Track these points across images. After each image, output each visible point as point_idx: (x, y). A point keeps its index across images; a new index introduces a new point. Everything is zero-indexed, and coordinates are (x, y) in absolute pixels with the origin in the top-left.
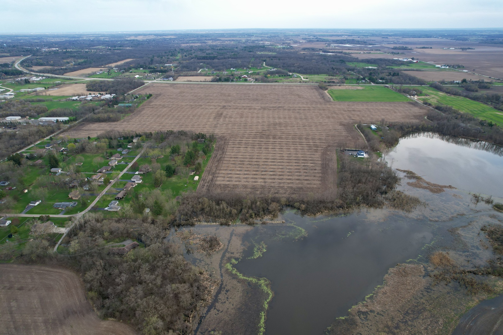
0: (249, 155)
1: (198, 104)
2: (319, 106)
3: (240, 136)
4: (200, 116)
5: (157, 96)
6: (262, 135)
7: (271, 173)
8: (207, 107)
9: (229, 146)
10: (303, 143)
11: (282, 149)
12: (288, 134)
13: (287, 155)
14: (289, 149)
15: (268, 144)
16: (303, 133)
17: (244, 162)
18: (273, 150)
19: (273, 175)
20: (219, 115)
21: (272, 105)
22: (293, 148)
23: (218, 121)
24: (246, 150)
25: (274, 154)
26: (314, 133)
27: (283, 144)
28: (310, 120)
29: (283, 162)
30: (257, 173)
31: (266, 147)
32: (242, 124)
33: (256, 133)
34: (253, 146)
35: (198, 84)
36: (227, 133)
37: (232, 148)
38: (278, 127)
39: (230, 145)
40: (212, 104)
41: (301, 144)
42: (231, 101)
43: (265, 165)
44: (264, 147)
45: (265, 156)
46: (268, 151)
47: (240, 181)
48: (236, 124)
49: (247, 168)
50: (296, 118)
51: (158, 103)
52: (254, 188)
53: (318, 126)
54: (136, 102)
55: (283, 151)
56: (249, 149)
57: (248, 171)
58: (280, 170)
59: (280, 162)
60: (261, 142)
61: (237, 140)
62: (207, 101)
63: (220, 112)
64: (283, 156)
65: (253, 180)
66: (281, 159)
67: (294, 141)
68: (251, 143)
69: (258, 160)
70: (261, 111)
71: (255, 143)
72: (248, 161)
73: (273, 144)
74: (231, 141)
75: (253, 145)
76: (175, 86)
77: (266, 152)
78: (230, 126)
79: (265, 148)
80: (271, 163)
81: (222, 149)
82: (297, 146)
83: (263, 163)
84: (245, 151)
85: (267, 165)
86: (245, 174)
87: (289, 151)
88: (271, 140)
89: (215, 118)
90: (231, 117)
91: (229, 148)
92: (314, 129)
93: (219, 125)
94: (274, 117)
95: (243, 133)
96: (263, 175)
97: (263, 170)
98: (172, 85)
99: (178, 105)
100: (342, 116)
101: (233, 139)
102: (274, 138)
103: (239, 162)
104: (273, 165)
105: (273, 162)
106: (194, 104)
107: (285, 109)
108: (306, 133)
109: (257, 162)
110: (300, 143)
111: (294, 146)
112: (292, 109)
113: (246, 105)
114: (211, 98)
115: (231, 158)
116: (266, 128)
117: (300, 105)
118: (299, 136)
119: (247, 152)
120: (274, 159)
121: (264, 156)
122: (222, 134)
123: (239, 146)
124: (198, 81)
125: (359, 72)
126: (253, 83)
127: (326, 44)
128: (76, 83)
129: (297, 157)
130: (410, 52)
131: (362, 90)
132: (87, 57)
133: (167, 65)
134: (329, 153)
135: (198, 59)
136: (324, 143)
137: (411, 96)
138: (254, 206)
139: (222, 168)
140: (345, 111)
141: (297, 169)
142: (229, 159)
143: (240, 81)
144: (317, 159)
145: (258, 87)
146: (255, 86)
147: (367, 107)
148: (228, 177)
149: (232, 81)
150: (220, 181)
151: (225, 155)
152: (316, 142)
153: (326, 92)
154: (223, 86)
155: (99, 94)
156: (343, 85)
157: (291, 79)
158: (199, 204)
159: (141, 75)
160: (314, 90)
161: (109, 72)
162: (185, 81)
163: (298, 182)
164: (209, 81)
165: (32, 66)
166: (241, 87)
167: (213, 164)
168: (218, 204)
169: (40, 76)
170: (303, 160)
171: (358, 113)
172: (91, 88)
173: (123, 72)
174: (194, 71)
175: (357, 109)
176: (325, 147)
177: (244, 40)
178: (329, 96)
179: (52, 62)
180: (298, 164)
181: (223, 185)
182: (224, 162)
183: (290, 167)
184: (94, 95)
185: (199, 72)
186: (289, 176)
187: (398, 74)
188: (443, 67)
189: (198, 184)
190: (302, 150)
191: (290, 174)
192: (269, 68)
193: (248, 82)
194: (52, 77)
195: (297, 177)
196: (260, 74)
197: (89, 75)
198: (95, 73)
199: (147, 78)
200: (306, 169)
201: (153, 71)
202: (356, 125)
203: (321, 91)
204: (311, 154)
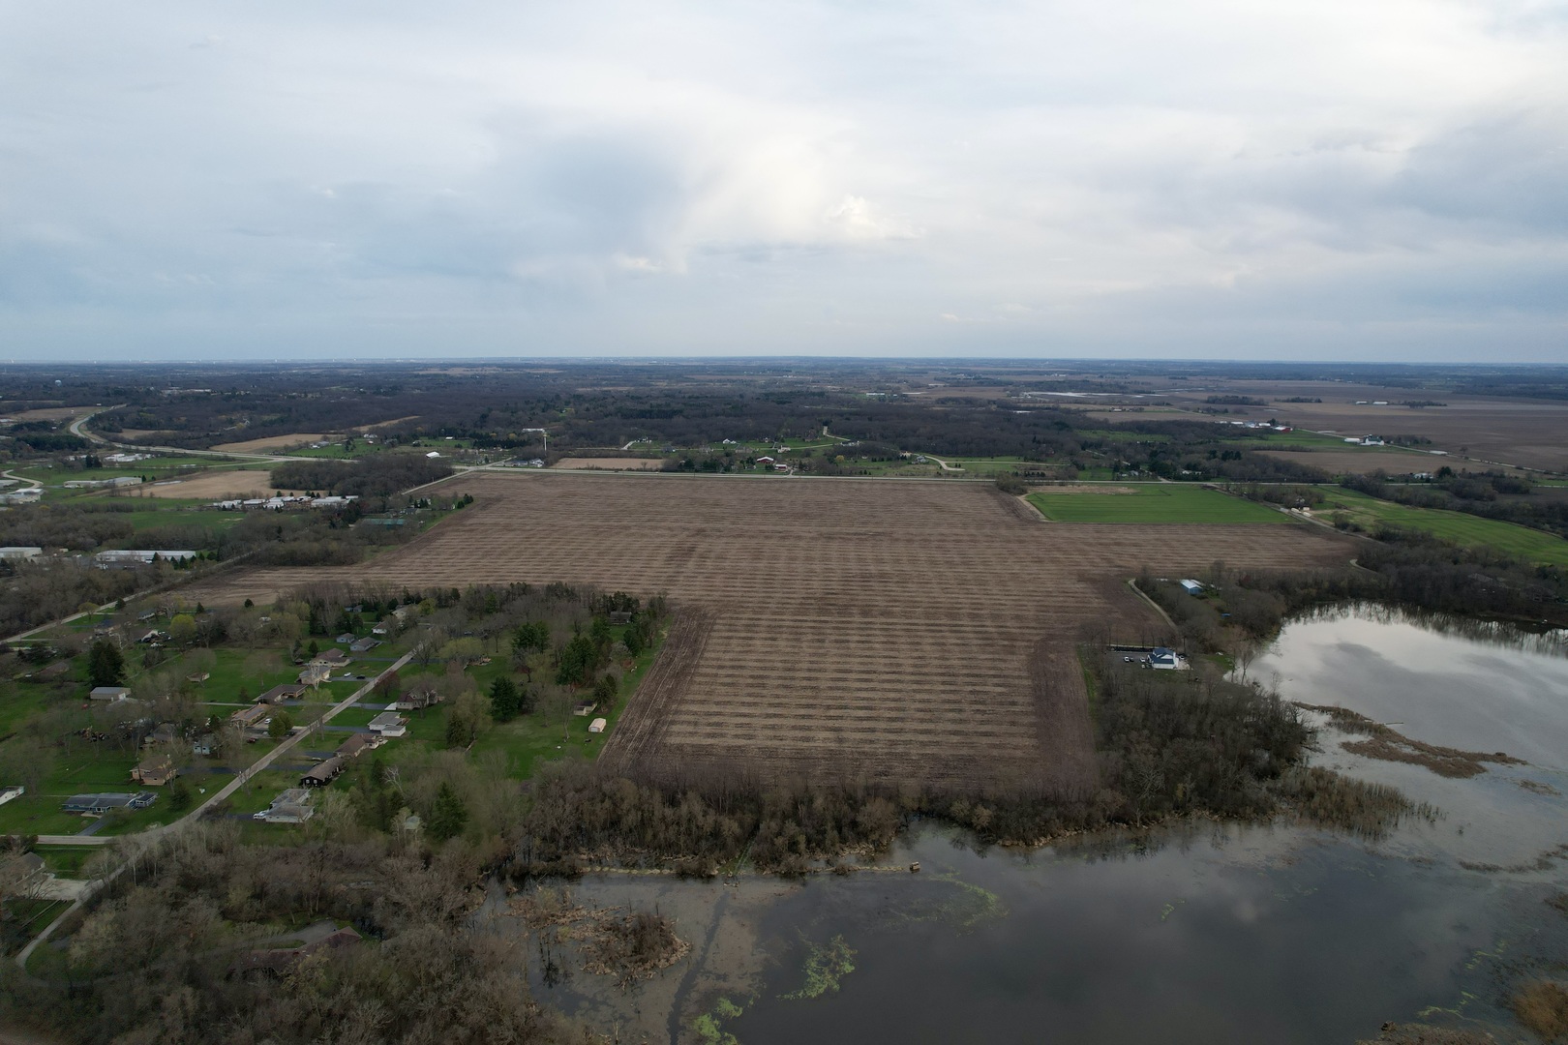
0: (781, 661)
1: (616, 524)
2: (1003, 531)
3: (752, 607)
4: (620, 555)
5: (488, 503)
6: (825, 604)
7: (861, 713)
8: (647, 531)
9: (712, 634)
10: (963, 629)
11: (893, 643)
12: (911, 604)
13: (911, 662)
14: (918, 643)
15: (847, 629)
16: (960, 601)
17: (765, 681)
18: (862, 645)
19: (869, 719)
20: (684, 553)
21: (853, 530)
22: (931, 641)
23: (679, 566)
24: (771, 646)
25: (866, 656)
26: (998, 602)
27: (895, 630)
28: (981, 568)
29: (899, 681)
30: (811, 712)
31: (837, 637)
32: (758, 577)
33: (803, 601)
34: (796, 635)
35: (623, 477)
36: (709, 598)
37: (726, 641)
38: (877, 586)
39: (719, 631)
40: (663, 524)
41: (955, 632)
42: (723, 518)
43: (838, 689)
44: (833, 638)
45: (839, 663)
46: (848, 648)
47: (750, 737)
48: (739, 576)
49: (778, 696)
50: (933, 562)
51: (488, 521)
52: (801, 757)
53: (1009, 583)
54: (420, 517)
55: (898, 650)
56: (784, 643)
57: (779, 705)
58: (892, 705)
59: (889, 681)
60: (824, 625)
61: (741, 619)
62: (647, 517)
63: (689, 545)
64: (899, 665)
65: (799, 734)
66: (894, 673)
67: (932, 622)
68: (788, 627)
69: (813, 675)
70: (820, 542)
71: (801, 627)
72: (780, 678)
73: (862, 629)
74: (721, 621)
75: (797, 633)
76: (548, 479)
77: (842, 652)
78: (718, 581)
79: (836, 641)
80: (858, 685)
81: (692, 642)
82: (943, 637)
83: (830, 684)
84: (769, 649)
85: (844, 689)
86: (768, 716)
87: (917, 650)
88: (857, 619)
89: (670, 559)
90: (721, 557)
91: (714, 641)
92: (994, 592)
93: (681, 579)
94: (861, 560)
95: (761, 599)
96: (831, 718)
97: (830, 702)
98: (538, 478)
99: (554, 526)
100: (1081, 557)
101: (728, 615)
102: (865, 614)
103: (750, 681)
104: (866, 690)
105: (866, 680)
106: (607, 523)
107: (897, 540)
108: (969, 601)
109: (809, 679)
110: (954, 628)
111: (932, 637)
112: (918, 538)
113: (771, 528)
114: (660, 509)
115: (721, 667)
116: (835, 586)
117: (942, 530)
118: (948, 608)
119: (776, 652)
120: (868, 672)
121: (833, 663)
122: (692, 600)
123: (749, 635)
124: (621, 470)
125: (1117, 451)
126: (790, 476)
127: (1005, 390)
128: (242, 469)
129: (947, 667)
130: (1261, 410)
131: (1134, 494)
132: (290, 409)
133: (529, 430)
134: (1052, 656)
135: (625, 416)
136: (1033, 628)
137: (1290, 508)
138: (802, 810)
139: (689, 697)
140: (1090, 545)
141: (948, 701)
142: (714, 671)
143: (751, 471)
144: (1017, 673)
145: (808, 485)
146: (797, 482)
147: (1157, 536)
148: (709, 725)
149: (727, 470)
150: (680, 735)
151: (701, 658)
152: (1006, 627)
153: (1021, 498)
154: (699, 482)
155: (307, 495)
156: (1073, 484)
157: (909, 467)
158: (603, 801)
159: (447, 453)
160: (985, 495)
161: (348, 443)
162: (580, 469)
163: (955, 739)
164: (655, 468)
165: (120, 428)
166: (754, 485)
167: (658, 684)
168: (672, 802)
169: (137, 451)
170: (968, 675)
171: (1134, 550)
172: (283, 480)
173: (393, 445)
174: (611, 445)
175: (1126, 539)
176: (1037, 638)
177: (761, 380)
178: (1035, 509)
179: (184, 419)
180: (952, 688)
181: (693, 746)
182: (698, 679)
183: (926, 696)
184: (289, 499)
185: (625, 448)
186: (922, 721)
187: (1238, 456)
188: (1368, 443)
189: (602, 742)
190: (962, 648)
191: (928, 716)
192: (839, 441)
193: (777, 474)
194: (173, 456)
195: (951, 727)
196: (814, 454)
197: (287, 451)
198: (307, 444)
199: (462, 459)
200: (983, 703)
201: (484, 442)
202: (1132, 582)
203: (1005, 496)
204: (994, 660)
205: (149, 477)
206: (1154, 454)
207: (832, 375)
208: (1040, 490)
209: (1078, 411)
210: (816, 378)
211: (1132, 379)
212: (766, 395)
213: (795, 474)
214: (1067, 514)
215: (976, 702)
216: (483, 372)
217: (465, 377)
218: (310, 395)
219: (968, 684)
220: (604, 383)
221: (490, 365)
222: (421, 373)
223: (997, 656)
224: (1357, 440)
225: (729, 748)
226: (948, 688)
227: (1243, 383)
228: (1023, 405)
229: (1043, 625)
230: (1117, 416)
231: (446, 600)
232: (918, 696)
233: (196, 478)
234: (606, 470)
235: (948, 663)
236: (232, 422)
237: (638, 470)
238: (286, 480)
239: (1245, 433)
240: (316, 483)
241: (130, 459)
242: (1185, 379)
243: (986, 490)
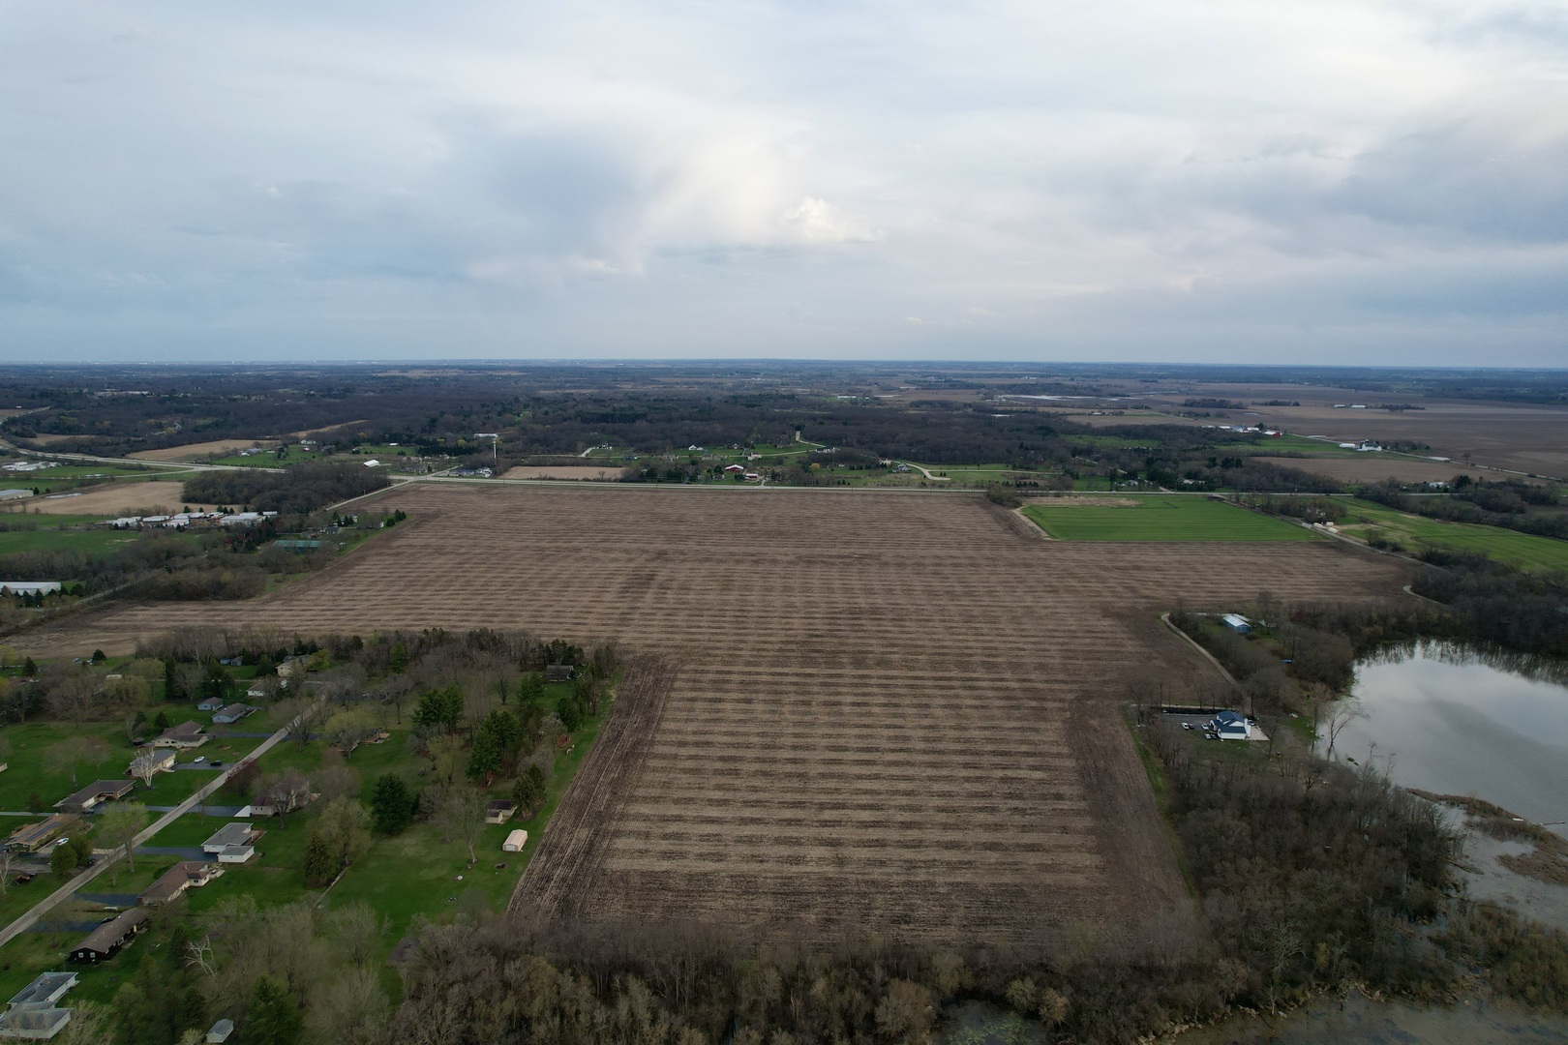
0: (758, 734)
1: (565, 545)
2: (1005, 553)
3: (721, 655)
4: (567, 585)
5: (424, 519)
6: (809, 651)
7: (865, 815)
8: (600, 555)
9: (673, 694)
10: (978, 684)
11: (896, 705)
12: (913, 650)
13: (921, 733)
14: (927, 706)
15: (838, 685)
16: (970, 644)
17: (738, 765)
18: (858, 710)
19: (876, 824)
20: (642, 582)
21: (835, 552)
22: (943, 702)
23: (635, 600)
24: (746, 711)
25: (864, 726)
26: (1014, 645)
27: (897, 686)
28: (987, 600)
29: (908, 763)
30: (800, 814)
31: (827, 698)
32: (728, 613)
33: (783, 646)
34: (776, 695)
35: (577, 488)
36: (670, 643)
37: (688, 705)
38: (867, 624)
39: (681, 689)
40: (618, 545)
41: (971, 688)
42: (688, 537)
43: (832, 776)
44: (822, 698)
45: (830, 736)
46: (841, 714)
47: (720, 857)
48: (705, 613)
49: (755, 790)
50: (931, 593)
51: (419, 542)
52: (790, 892)
53: (1024, 620)
54: (342, 537)
55: (903, 716)
56: (760, 707)
57: (757, 803)
58: (904, 801)
59: (896, 764)
60: (808, 680)
61: (708, 672)
62: (601, 536)
63: (647, 571)
64: (906, 739)
65: (785, 851)
66: (901, 750)
67: (940, 674)
68: (766, 683)
69: (799, 754)
70: (798, 568)
71: (781, 683)
72: (758, 760)
73: (856, 685)
74: (683, 676)
75: (776, 692)
76: (495, 491)
77: (833, 719)
78: (680, 619)
79: (826, 704)
80: (856, 770)
81: (646, 707)
82: (956, 696)
83: (822, 769)
84: (743, 717)
85: (840, 776)
86: (744, 821)
87: (926, 716)
88: (848, 671)
89: (625, 590)
90: (685, 588)
91: (675, 704)
92: (1008, 632)
93: (636, 616)
94: (847, 590)
95: (732, 644)
96: (825, 824)
97: (824, 798)
98: (484, 490)
99: (494, 548)
100: (1100, 585)
101: (692, 667)
102: (858, 663)
103: (719, 765)
104: (868, 777)
105: (867, 763)
106: (555, 545)
107: (886, 564)
108: (980, 644)
109: (794, 761)
110: (969, 683)
111: (943, 696)
112: (912, 561)
113: (742, 549)
114: (617, 527)
115: (682, 744)
116: (821, 626)
117: (935, 551)
118: (958, 655)
119: (751, 720)
120: (868, 750)
121: (824, 736)
122: (649, 646)
123: (718, 695)
124: (577, 480)
125: (1110, 458)
126: (762, 487)
127: (978, 393)
128: (155, 479)
129: (967, 741)
130: (1241, 413)
131: (1137, 507)
132: (228, 413)
133: (481, 435)
134: (1094, 722)
135: (585, 420)
136: (1063, 682)
137: (1312, 523)
138: (796, 1004)
139: (641, 792)
140: (1106, 569)
141: (976, 795)
142: (673, 750)
143: (719, 481)
144: (1055, 749)
145: (783, 497)
146: (769, 494)
147: (1178, 557)
148: (665, 837)
149: (693, 480)
150: (627, 856)
151: (657, 730)
152: (1030, 681)
153: (1017, 512)
154: (662, 494)
155: (219, 510)
156: (1069, 495)
157: (889, 477)
158: (502, 999)
159: (388, 461)
160: (976, 508)
161: (282, 450)
162: (531, 479)
163: (993, 857)
164: (613, 478)
165: (34, 432)
166: (722, 497)
167: (600, 771)
168: (607, 995)
169: (43, 459)
170: (994, 753)
171: (1157, 576)
172: (198, 492)
173: (330, 452)
174: (568, 451)
175: (1146, 562)
176: (1070, 696)
177: (729, 383)
178: (1032, 524)
179: (107, 423)
180: (978, 773)
181: (643, 874)
182: (652, 763)
183: (947, 787)
184: (198, 515)
185: (583, 455)
186: (945, 827)
187: (1239, 464)
188: (1365, 448)
189: (520, 868)
190: (982, 712)
191: (952, 819)
192: (813, 447)
193: (748, 484)
194: (83, 464)
195: (985, 837)
196: (786, 462)
197: (212, 459)
198: (236, 452)
199: (402, 469)
200: (1020, 797)
201: (430, 449)
202: (1165, 617)
203: (999, 509)
204: (1022, 729)
205: (42, 489)
206: (1150, 462)
207: (801, 378)
208: (1036, 501)
209: (1056, 415)
210: (785, 380)
211: (1103, 382)
212: (735, 397)
213: (766, 484)
214: (1072, 531)
215: (1011, 796)
216: (444, 374)
217: (424, 379)
218: (253, 398)
219: (996, 766)
220: (568, 385)
221: (452, 367)
222: (379, 375)
223: (1025, 724)
224: (1352, 445)
225: (691, 877)
226: (971, 773)
227: (1215, 386)
228: (1000, 409)
229: (1075, 678)
230: (1099, 420)
231: (345, 650)
232: (936, 787)
233: (99, 490)
234: (560, 480)
235: (967, 734)
236: (161, 427)
237: (595, 480)
238: (198, 493)
239: (1235, 438)
240: (232, 496)
241: (31, 468)
242: (1156, 382)
243: (977, 503)
